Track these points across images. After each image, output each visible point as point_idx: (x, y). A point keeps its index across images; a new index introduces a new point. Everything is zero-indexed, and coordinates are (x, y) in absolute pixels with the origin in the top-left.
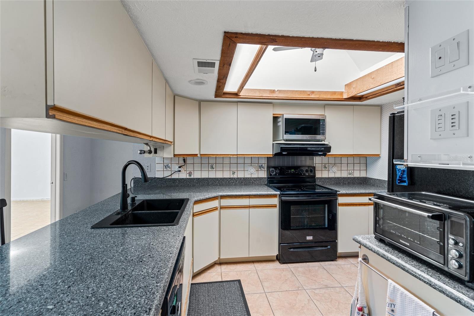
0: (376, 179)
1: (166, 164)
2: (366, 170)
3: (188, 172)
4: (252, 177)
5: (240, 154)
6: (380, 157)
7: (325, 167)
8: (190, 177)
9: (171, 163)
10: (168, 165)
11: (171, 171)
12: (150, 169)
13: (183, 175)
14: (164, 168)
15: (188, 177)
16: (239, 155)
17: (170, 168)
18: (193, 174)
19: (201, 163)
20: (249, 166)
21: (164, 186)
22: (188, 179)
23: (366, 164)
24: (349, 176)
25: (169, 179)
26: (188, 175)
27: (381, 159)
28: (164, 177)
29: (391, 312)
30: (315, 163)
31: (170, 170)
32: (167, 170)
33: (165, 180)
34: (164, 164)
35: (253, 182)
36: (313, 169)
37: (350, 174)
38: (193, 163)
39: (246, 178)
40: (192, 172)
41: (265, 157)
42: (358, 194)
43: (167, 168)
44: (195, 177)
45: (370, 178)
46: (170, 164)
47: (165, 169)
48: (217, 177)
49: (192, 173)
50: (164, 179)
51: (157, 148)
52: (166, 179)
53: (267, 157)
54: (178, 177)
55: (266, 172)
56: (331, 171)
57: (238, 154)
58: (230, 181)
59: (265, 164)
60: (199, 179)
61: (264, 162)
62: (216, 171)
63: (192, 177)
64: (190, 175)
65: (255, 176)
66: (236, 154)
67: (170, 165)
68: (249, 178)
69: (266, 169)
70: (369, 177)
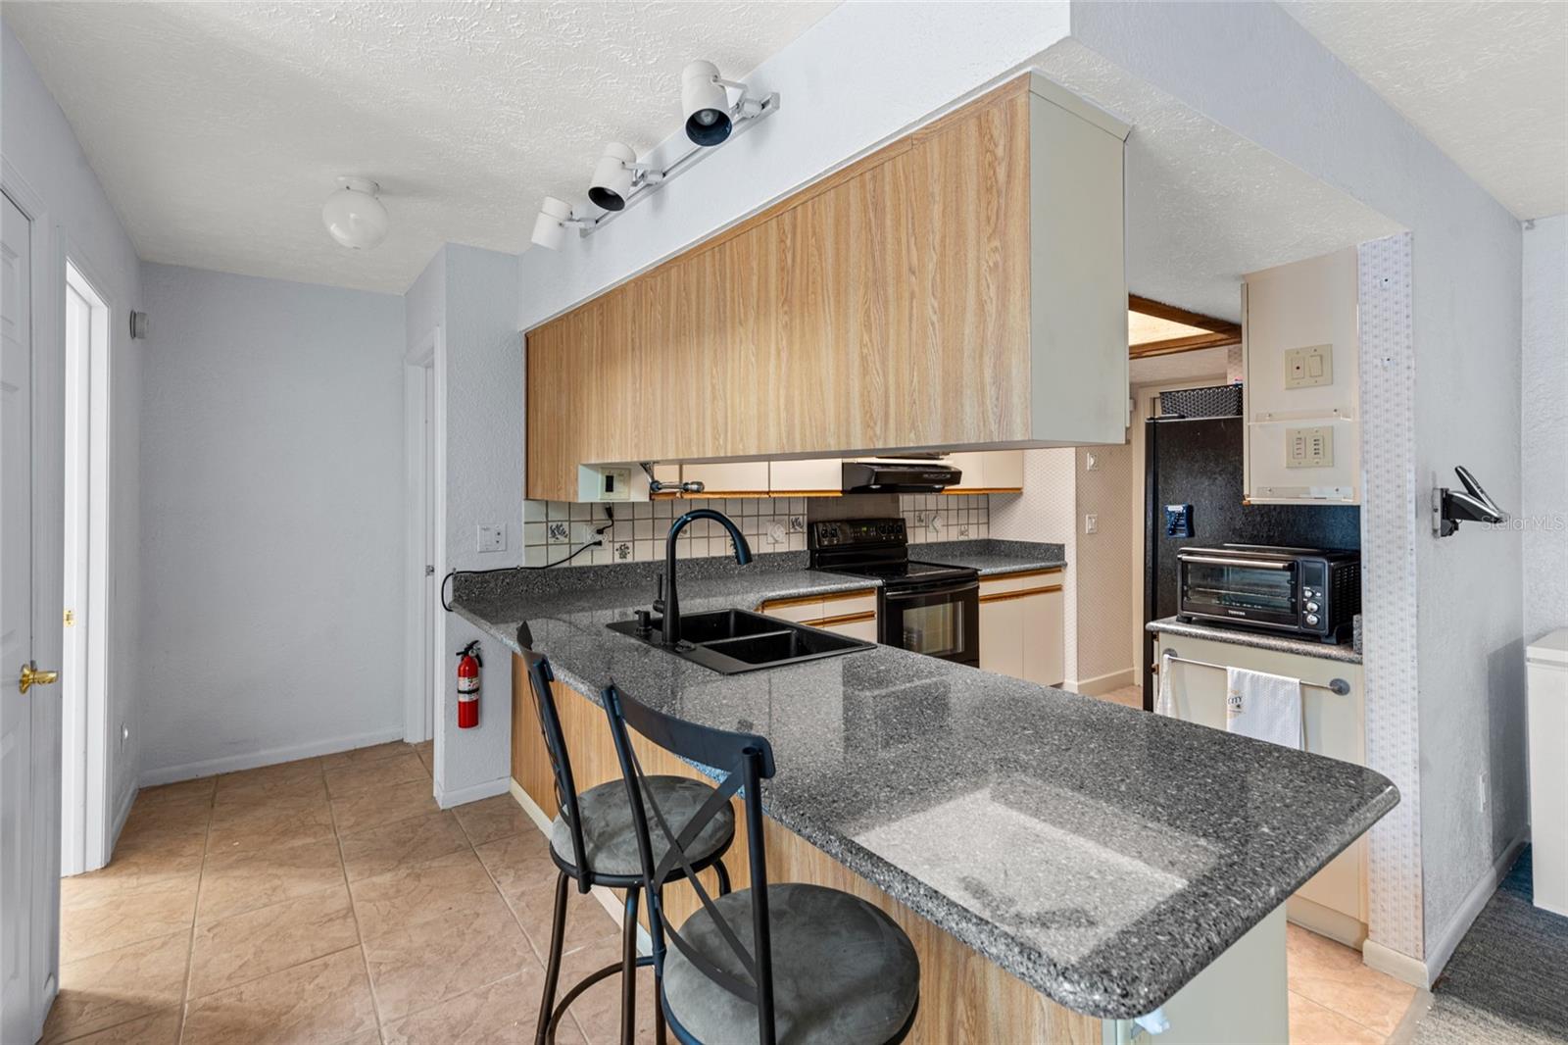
0: (1012, 542)
1: (554, 525)
2: (988, 523)
3: (617, 546)
4: (776, 551)
5: (778, 489)
6: (1021, 493)
7: (921, 520)
8: (624, 561)
9: (570, 521)
10: (561, 525)
11: (570, 544)
12: (504, 542)
13: (605, 557)
14: (550, 536)
15: (618, 560)
16: (774, 492)
17: (566, 537)
18: (630, 550)
19: (653, 519)
20: (769, 521)
21: (552, 591)
22: (619, 565)
23: (988, 508)
24: (962, 538)
25: (566, 569)
26: (617, 554)
27: (1023, 497)
28: (550, 563)
29: (1237, 710)
30: (901, 510)
31: (567, 540)
32: (558, 542)
33: (555, 573)
34: (550, 524)
35: (779, 564)
36: (898, 526)
37: (962, 534)
38: (631, 518)
39: (765, 554)
40: (630, 545)
41: (804, 498)
42: (1010, 573)
43: (559, 536)
44: (638, 559)
45: (999, 541)
46: (567, 523)
47: (551, 541)
48: (694, 556)
49: (628, 548)
50: (553, 571)
51: (615, 475)
52: (559, 569)
53: (808, 498)
54: (589, 563)
55: (806, 535)
56: (931, 527)
57: (772, 489)
58: (728, 564)
59: (803, 515)
60: (649, 563)
61: (800, 510)
62: (691, 538)
63: (629, 559)
64: (623, 556)
65: (782, 548)
66: (767, 490)
67: (566, 525)
68: (770, 554)
69: (805, 530)
70: (995, 538)
